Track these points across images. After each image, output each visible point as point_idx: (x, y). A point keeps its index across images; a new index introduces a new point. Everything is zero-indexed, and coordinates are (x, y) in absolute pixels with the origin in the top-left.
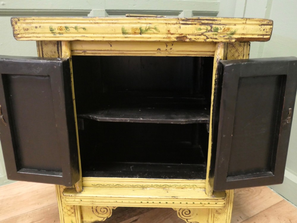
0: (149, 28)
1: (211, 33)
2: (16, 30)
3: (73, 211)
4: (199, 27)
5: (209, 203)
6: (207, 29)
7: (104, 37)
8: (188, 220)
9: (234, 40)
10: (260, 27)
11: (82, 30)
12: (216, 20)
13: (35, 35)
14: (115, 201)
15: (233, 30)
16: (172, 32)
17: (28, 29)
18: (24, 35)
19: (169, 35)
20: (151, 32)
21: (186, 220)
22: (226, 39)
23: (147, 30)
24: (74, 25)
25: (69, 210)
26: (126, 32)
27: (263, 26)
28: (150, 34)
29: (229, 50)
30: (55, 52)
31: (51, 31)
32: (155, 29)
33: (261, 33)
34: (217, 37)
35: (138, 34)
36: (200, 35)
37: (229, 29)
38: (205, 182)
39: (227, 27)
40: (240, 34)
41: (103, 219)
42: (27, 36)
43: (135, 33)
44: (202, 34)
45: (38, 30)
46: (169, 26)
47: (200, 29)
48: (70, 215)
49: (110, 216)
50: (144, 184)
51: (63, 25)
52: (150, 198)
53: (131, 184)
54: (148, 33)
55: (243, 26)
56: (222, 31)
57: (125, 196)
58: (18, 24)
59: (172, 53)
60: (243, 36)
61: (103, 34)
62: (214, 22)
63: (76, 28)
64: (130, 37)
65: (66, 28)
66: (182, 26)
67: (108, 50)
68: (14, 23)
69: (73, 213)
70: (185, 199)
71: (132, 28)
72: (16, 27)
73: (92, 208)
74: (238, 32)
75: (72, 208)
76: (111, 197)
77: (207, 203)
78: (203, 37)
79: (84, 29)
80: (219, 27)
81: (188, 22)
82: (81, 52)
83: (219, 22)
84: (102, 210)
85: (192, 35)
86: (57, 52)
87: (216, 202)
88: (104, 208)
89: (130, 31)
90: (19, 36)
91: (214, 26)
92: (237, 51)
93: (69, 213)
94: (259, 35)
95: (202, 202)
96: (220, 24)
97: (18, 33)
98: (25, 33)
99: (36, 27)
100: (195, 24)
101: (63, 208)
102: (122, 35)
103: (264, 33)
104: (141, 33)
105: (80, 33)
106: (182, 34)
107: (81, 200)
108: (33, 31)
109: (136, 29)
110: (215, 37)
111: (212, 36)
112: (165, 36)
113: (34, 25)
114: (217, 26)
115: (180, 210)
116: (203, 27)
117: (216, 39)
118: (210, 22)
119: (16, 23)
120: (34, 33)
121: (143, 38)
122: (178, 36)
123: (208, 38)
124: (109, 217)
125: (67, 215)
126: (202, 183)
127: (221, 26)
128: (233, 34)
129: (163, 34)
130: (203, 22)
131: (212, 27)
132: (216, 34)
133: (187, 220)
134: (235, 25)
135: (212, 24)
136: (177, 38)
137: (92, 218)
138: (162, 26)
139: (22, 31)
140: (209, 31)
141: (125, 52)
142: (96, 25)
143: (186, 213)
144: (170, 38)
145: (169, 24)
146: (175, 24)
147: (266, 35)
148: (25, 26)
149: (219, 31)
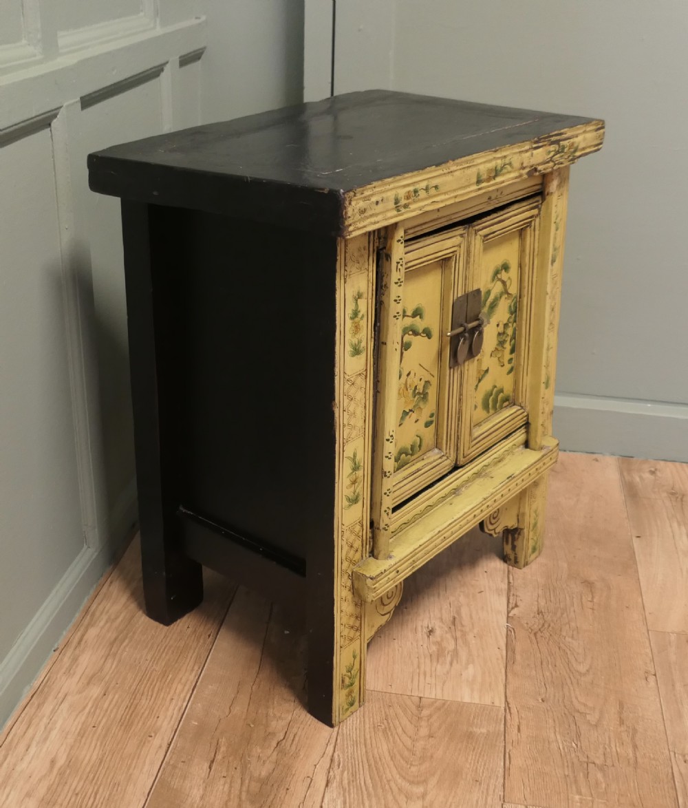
0: (504, 166)
1: (558, 155)
2: (349, 217)
4: (549, 148)
5: (544, 464)
6: (555, 151)
9: (576, 161)
10: (596, 134)
11: (433, 192)
12: (563, 134)
13: (372, 220)
14: (443, 537)
16: (524, 165)
17: (365, 210)
18: (358, 225)
19: (522, 171)
20: (505, 171)
21: (493, 532)
23: (502, 168)
24: (423, 185)
25: (352, 628)
26: (482, 178)
30: (364, 249)
31: (395, 204)
32: (510, 164)
33: (597, 142)
34: (563, 159)
35: (492, 179)
36: (548, 162)
37: (573, 145)
39: (572, 141)
41: (388, 616)
42: (362, 224)
43: (490, 178)
44: (550, 160)
45: (379, 208)
46: (523, 155)
47: (549, 152)
48: (352, 640)
49: (400, 599)
51: (411, 188)
54: (502, 175)
55: (583, 136)
57: (455, 518)
58: (353, 203)
59: (501, 200)
61: (456, 190)
62: (561, 137)
63: (427, 189)
64: (483, 188)
65: (415, 192)
66: (535, 152)
67: (433, 220)
68: (347, 203)
70: (522, 471)
71: (488, 170)
72: (350, 211)
74: (580, 147)
76: (439, 532)
77: (541, 464)
78: (551, 164)
79: (436, 187)
80: (565, 143)
81: (539, 145)
83: (565, 136)
85: (542, 163)
89: (485, 177)
90: (351, 228)
91: (561, 144)
93: (352, 633)
96: (566, 139)
97: (351, 222)
98: (361, 220)
99: (377, 203)
100: (545, 145)
102: (475, 187)
103: (599, 142)
104: (495, 178)
105: (430, 198)
106: (533, 166)
107: (398, 571)
108: (373, 211)
109: (492, 169)
111: (559, 160)
112: (518, 173)
113: (374, 199)
114: (563, 143)
117: (562, 163)
118: (558, 138)
119: (350, 202)
120: (372, 216)
121: (496, 183)
122: (529, 169)
123: (555, 165)
127: (568, 142)
128: (576, 150)
129: (516, 171)
130: (552, 139)
131: (559, 146)
133: (495, 529)
134: (577, 136)
136: (528, 173)
138: (516, 158)
139: (358, 217)
140: (556, 153)
141: (452, 217)
142: (451, 177)
143: (495, 516)
144: (521, 175)
145: (523, 152)
146: (528, 151)
148: (361, 204)
149: (566, 151)
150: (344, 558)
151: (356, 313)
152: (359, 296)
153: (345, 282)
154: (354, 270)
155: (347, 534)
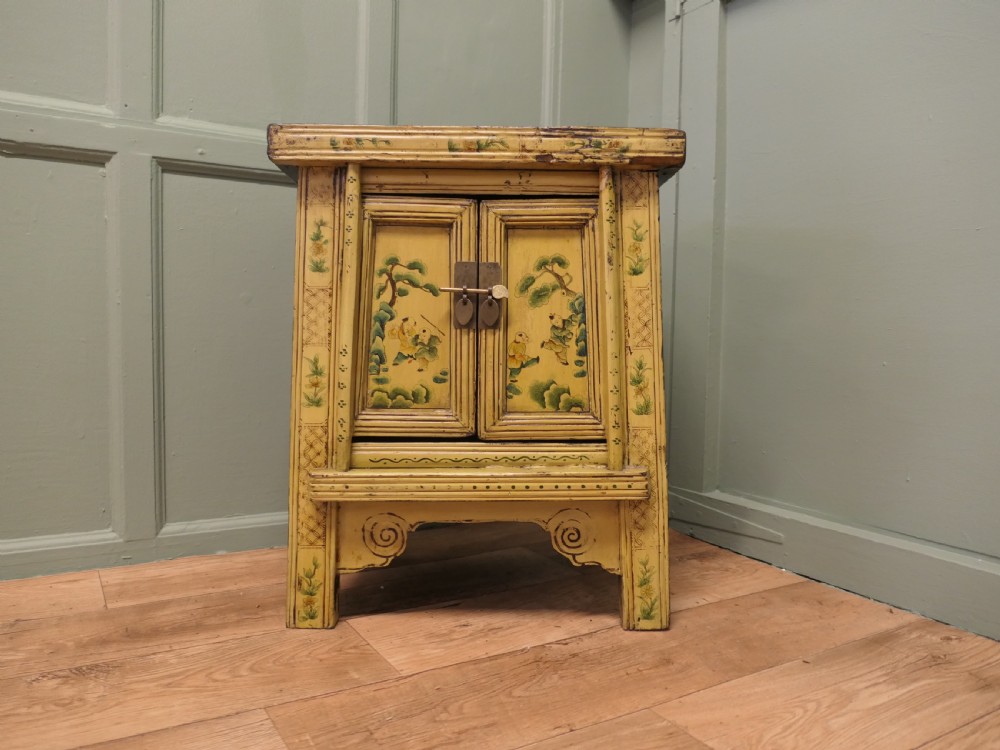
0: (492, 142)
1: (589, 149)
2: (275, 143)
3: (320, 531)
4: (571, 140)
6: (583, 144)
7: (418, 156)
8: (577, 557)
9: (628, 161)
10: (665, 141)
11: (383, 145)
12: (597, 131)
13: (304, 151)
14: (419, 485)
15: (625, 145)
16: (528, 148)
17: (294, 142)
18: (287, 151)
19: (525, 154)
20: (494, 147)
21: (570, 558)
22: (615, 158)
23: (488, 145)
24: (369, 136)
25: (312, 531)
26: (456, 147)
27: (670, 140)
28: (494, 151)
29: (624, 184)
30: (329, 187)
31: (332, 144)
32: (502, 143)
33: (669, 149)
34: (600, 155)
35: (473, 150)
36: (573, 153)
37: (617, 143)
38: (604, 448)
39: (614, 140)
40: (636, 152)
41: (384, 560)
42: (291, 152)
43: (470, 150)
44: (577, 151)
45: (311, 144)
46: (524, 138)
47: (573, 144)
48: (312, 544)
49: (402, 551)
50: (480, 455)
51: (354, 137)
52: (492, 477)
53: (454, 455)
54: (490, 151)
55: (639, 139)
56: (607, 146)
58: (279, 134)
59: (529, 188)
60: (641, 155)
61: (417, 150)
62: (593, 133)
63: (374, 141)
64: (461, 156)
65: (358, 140)
66: (544, 139)
67: (421, 184)
68: (272, 132)
69: (319, 537)
70: (566, 476)
71: (466, 142)
72: (275, 139)
73: (363, 530)
74: (633, 148)
75: (319, 524)
76: (411, 476)
77: (610, 485)
78: (577, 155)
79: (387, 142)
80: (602, 140)
81: (553, 134)
82: (374, 187)
83: (603, 133)
84: (386, 535)
85: (561, 152)
86: (332, 186)
87: (630, 483)
88: (390, 529)
89: (461, 147)
90: (277, 152)
91: (594, 139)
92: (637, 185)
93: (312, 537)
94: (666, 152)
95: (600, 484)
96: (603, 136)
97: (277, 147)
98: (289, 149)
99: (308, 139)
100: (565, 136)
101: (300, 524)
102: (447, 152)
103: (674, 150)
104: (478, 150)
105: (379, 149)
106: (545, 151)
107: (347, 487)
108: (304, 145)
109: (472, 142)
110: (597, 155)
111: (592, 154)
112: (517, 154)
113: (304, 135)
114: (599, 139)
115: (557, 529)
116: (576, 140)
117: (599, 158)
118: (588, 133)
119: (276, 132)
120: (303, 148)
121: (482, 156)
122: (538, 154)
123: (586, 158)
124: (398, 555)
125: (305, 543)
126: (600, 451)
127: (606, 140)
128: (625, 150)
129: (514, 151)
130: (576, 132)
131: (591, 141)
132: (598, 152)
133: (574, 556)
134: (627, 137)
135: (591, 136)
136: (537, 157)
137: (359, 558)
138: (512, 138)
139: (285, 145)
140: (587, 146)
141: (450, 188)
142: (408, 137)
143: (572, 537)
144: (525, 157)
145: (523, 135)
146: (532, 136)
147: (678, 153)
148: (290, 136)
149: (603, 147)
150: (302, 452)
151: (317, 237)
152: (322, 223)
153: (306, 209)
154: (316, 201)
155: (305, 431)
